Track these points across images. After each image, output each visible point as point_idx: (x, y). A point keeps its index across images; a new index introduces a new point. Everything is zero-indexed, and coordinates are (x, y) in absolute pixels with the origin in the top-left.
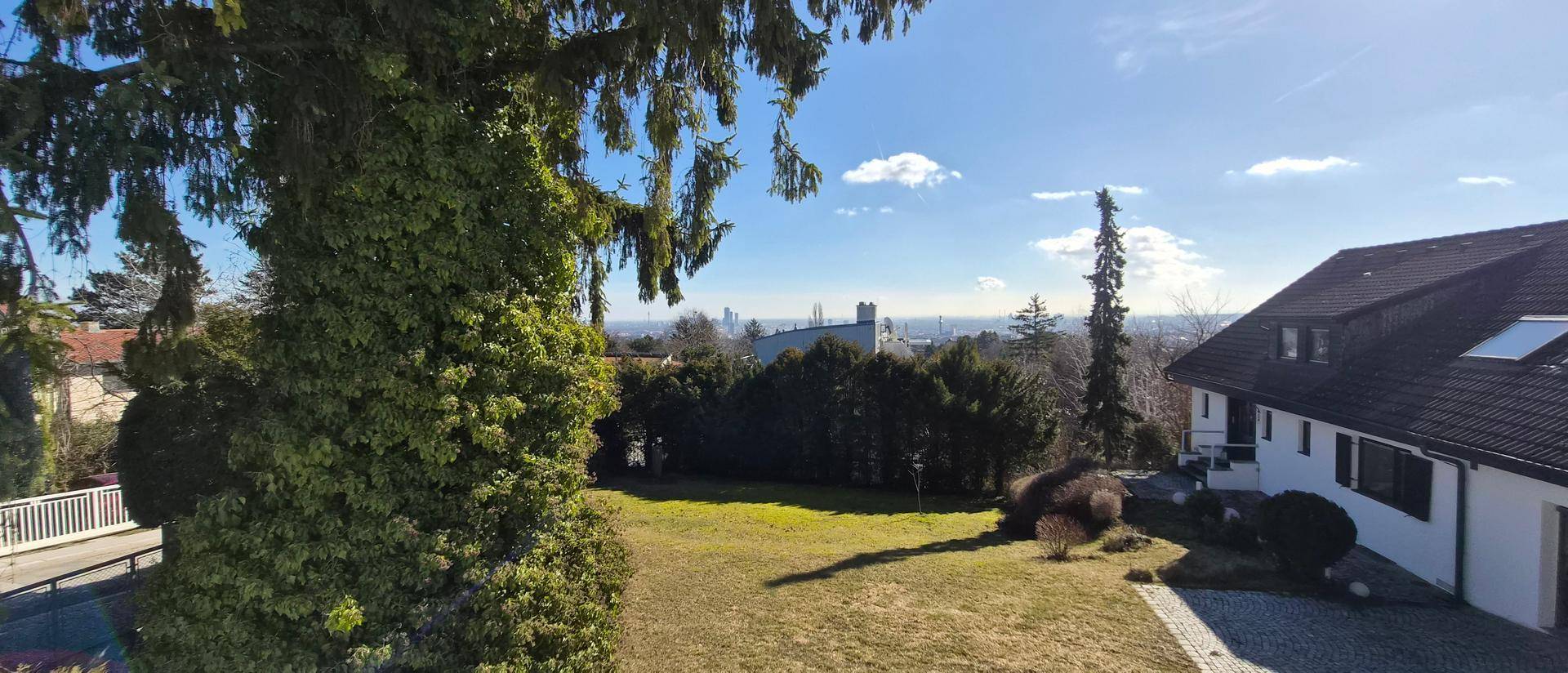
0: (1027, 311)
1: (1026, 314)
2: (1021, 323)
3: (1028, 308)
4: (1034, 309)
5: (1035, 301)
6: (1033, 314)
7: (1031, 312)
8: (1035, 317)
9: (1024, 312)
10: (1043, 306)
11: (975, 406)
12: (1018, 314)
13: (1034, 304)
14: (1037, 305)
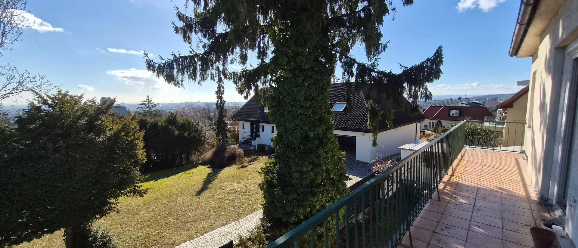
0: (145, 102)
1: (145, 103)
2: (143, 106)
3: (145, 100)
4: (148, 101)
5: (148, 98)
6: (147, 103)
7: (147, 102)
8: (148, 104)
9: (144, 102)
10: (151, 99)
11: (186, 134)
12: (142, 103)
13: (148, 99)
14: (149, 99)
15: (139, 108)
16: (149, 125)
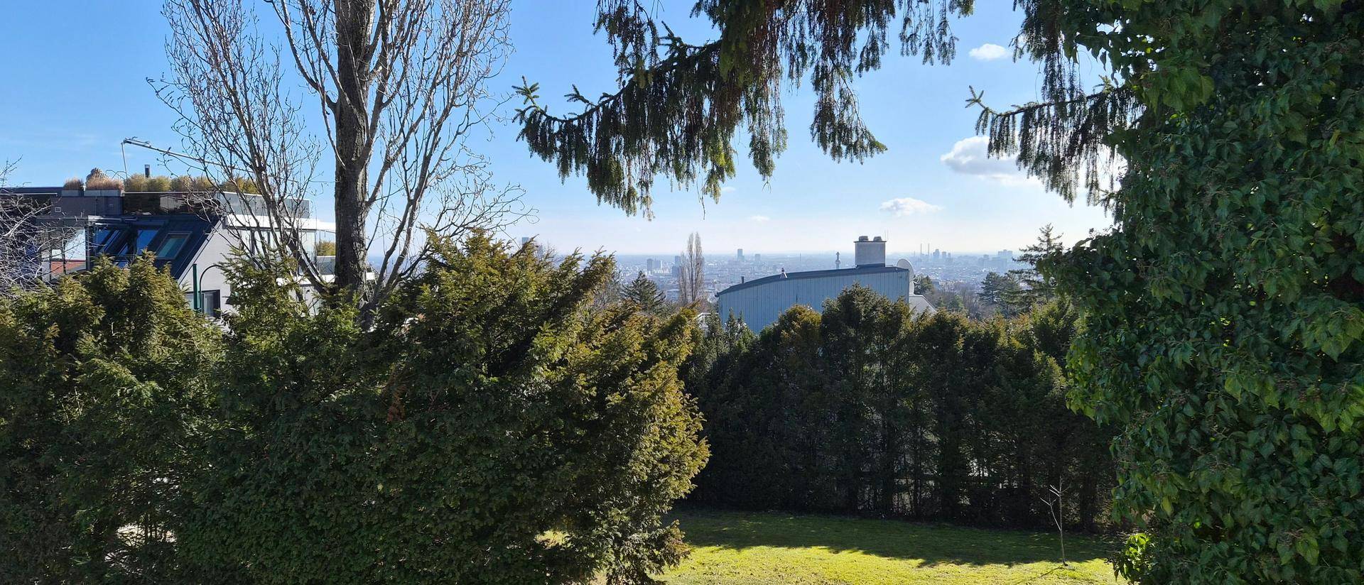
0: (1036, 249)
1: (1034, 253)
2: (1026, 266)
3: (1037, 243)
4: (1045, 247)
5: (1047, 235)
6: (1044, 253)
7: (1041, 250)
9: (1030, 249)
12: (1023, 254)
13: (1045, 239)
14: (1049, 241)
15: (1011, 272)
16: (960, 343)
